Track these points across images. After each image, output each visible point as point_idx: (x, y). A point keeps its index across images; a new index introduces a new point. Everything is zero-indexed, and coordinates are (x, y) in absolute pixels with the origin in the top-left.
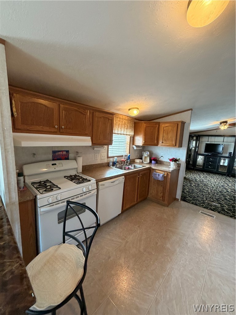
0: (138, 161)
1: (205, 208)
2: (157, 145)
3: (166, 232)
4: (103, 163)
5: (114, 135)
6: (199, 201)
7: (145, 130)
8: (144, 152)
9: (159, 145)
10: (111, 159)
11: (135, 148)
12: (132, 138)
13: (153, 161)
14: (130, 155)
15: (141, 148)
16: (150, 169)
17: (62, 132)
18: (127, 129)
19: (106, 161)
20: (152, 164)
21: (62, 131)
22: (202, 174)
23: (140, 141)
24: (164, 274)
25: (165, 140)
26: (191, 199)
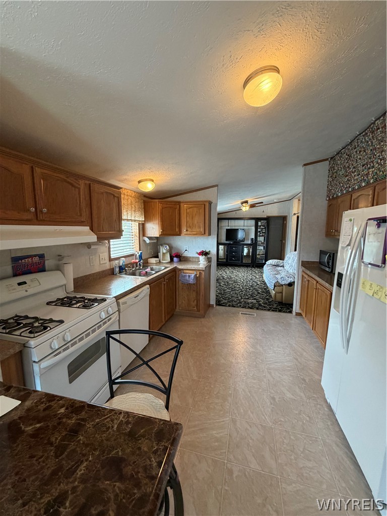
0: (153, 260)
1: (243, 307)
2: (179, 234)
3: (214, 347)
4: (104, 271)
5: (123, 222)
6: (235, 302)
7: (162, 213)
8: (161, 246)
9: (183, 234)
10: (117, 262)
11: (148, 241)
12: (141, 226)
13: (175, 259)
14: (141, 253)
15: (155, 241)
16: (175, 270)
17: (41, 220)
18: (135, 211)
19: (107, 266)
20: (175, 263)
21: (41, 218)
22: (227, 269)
23: (154, 229)
24: (230, 392)
25: (189, 227)
26: (226, 301)
